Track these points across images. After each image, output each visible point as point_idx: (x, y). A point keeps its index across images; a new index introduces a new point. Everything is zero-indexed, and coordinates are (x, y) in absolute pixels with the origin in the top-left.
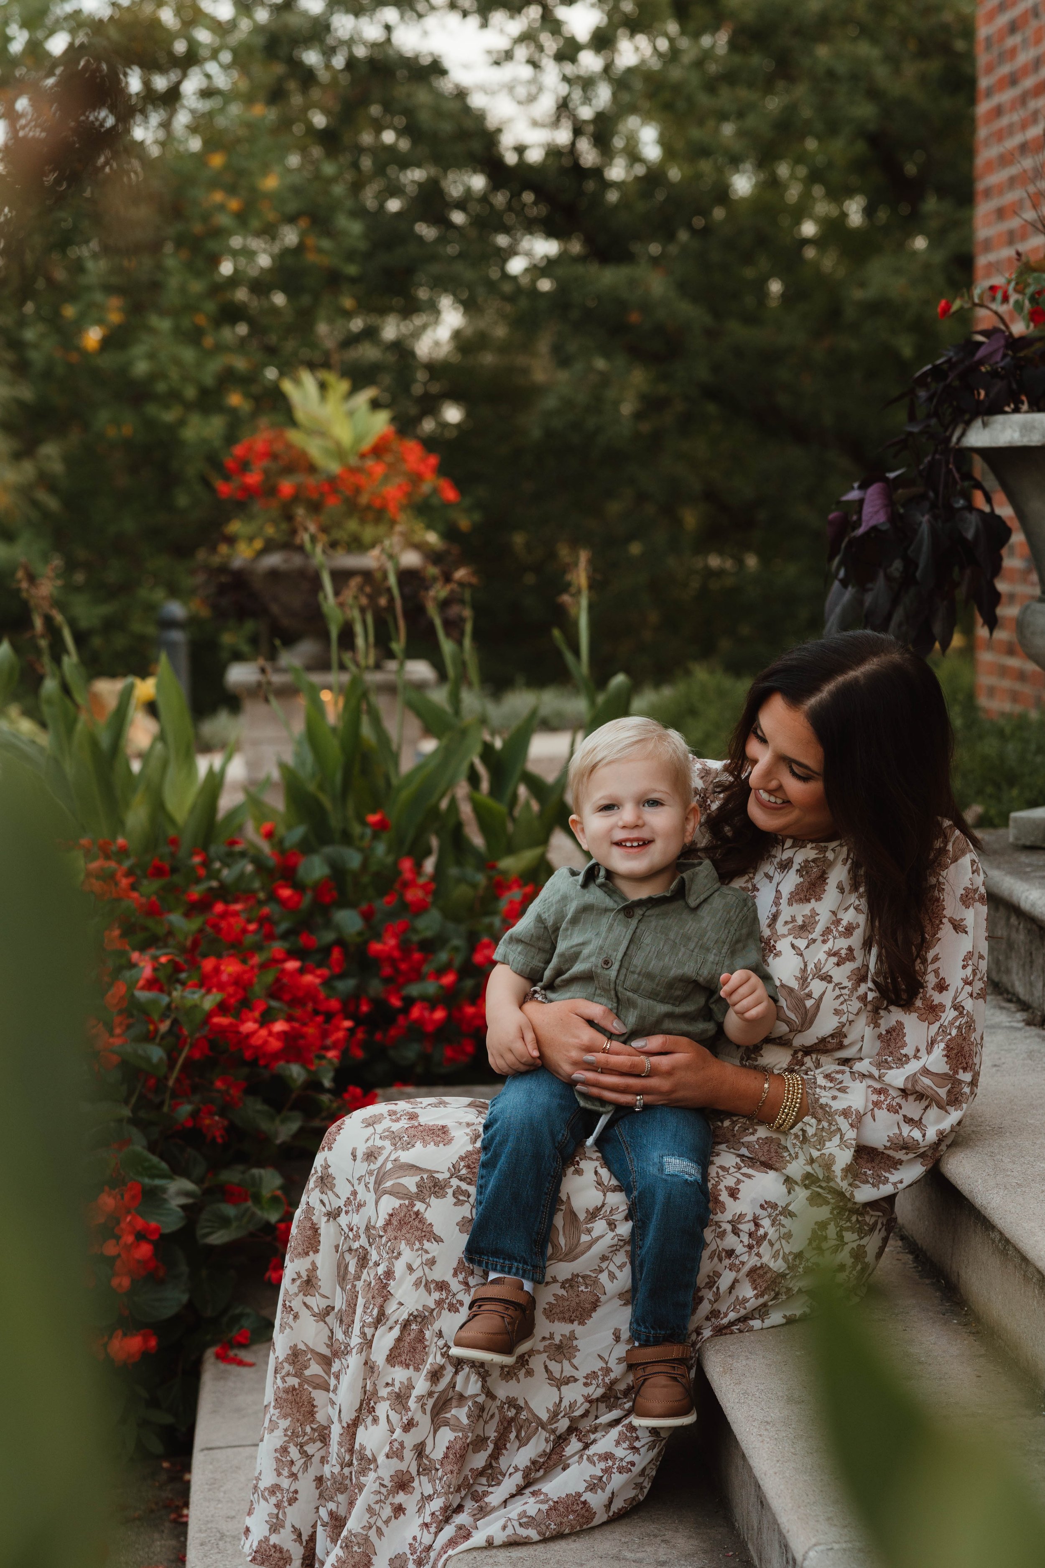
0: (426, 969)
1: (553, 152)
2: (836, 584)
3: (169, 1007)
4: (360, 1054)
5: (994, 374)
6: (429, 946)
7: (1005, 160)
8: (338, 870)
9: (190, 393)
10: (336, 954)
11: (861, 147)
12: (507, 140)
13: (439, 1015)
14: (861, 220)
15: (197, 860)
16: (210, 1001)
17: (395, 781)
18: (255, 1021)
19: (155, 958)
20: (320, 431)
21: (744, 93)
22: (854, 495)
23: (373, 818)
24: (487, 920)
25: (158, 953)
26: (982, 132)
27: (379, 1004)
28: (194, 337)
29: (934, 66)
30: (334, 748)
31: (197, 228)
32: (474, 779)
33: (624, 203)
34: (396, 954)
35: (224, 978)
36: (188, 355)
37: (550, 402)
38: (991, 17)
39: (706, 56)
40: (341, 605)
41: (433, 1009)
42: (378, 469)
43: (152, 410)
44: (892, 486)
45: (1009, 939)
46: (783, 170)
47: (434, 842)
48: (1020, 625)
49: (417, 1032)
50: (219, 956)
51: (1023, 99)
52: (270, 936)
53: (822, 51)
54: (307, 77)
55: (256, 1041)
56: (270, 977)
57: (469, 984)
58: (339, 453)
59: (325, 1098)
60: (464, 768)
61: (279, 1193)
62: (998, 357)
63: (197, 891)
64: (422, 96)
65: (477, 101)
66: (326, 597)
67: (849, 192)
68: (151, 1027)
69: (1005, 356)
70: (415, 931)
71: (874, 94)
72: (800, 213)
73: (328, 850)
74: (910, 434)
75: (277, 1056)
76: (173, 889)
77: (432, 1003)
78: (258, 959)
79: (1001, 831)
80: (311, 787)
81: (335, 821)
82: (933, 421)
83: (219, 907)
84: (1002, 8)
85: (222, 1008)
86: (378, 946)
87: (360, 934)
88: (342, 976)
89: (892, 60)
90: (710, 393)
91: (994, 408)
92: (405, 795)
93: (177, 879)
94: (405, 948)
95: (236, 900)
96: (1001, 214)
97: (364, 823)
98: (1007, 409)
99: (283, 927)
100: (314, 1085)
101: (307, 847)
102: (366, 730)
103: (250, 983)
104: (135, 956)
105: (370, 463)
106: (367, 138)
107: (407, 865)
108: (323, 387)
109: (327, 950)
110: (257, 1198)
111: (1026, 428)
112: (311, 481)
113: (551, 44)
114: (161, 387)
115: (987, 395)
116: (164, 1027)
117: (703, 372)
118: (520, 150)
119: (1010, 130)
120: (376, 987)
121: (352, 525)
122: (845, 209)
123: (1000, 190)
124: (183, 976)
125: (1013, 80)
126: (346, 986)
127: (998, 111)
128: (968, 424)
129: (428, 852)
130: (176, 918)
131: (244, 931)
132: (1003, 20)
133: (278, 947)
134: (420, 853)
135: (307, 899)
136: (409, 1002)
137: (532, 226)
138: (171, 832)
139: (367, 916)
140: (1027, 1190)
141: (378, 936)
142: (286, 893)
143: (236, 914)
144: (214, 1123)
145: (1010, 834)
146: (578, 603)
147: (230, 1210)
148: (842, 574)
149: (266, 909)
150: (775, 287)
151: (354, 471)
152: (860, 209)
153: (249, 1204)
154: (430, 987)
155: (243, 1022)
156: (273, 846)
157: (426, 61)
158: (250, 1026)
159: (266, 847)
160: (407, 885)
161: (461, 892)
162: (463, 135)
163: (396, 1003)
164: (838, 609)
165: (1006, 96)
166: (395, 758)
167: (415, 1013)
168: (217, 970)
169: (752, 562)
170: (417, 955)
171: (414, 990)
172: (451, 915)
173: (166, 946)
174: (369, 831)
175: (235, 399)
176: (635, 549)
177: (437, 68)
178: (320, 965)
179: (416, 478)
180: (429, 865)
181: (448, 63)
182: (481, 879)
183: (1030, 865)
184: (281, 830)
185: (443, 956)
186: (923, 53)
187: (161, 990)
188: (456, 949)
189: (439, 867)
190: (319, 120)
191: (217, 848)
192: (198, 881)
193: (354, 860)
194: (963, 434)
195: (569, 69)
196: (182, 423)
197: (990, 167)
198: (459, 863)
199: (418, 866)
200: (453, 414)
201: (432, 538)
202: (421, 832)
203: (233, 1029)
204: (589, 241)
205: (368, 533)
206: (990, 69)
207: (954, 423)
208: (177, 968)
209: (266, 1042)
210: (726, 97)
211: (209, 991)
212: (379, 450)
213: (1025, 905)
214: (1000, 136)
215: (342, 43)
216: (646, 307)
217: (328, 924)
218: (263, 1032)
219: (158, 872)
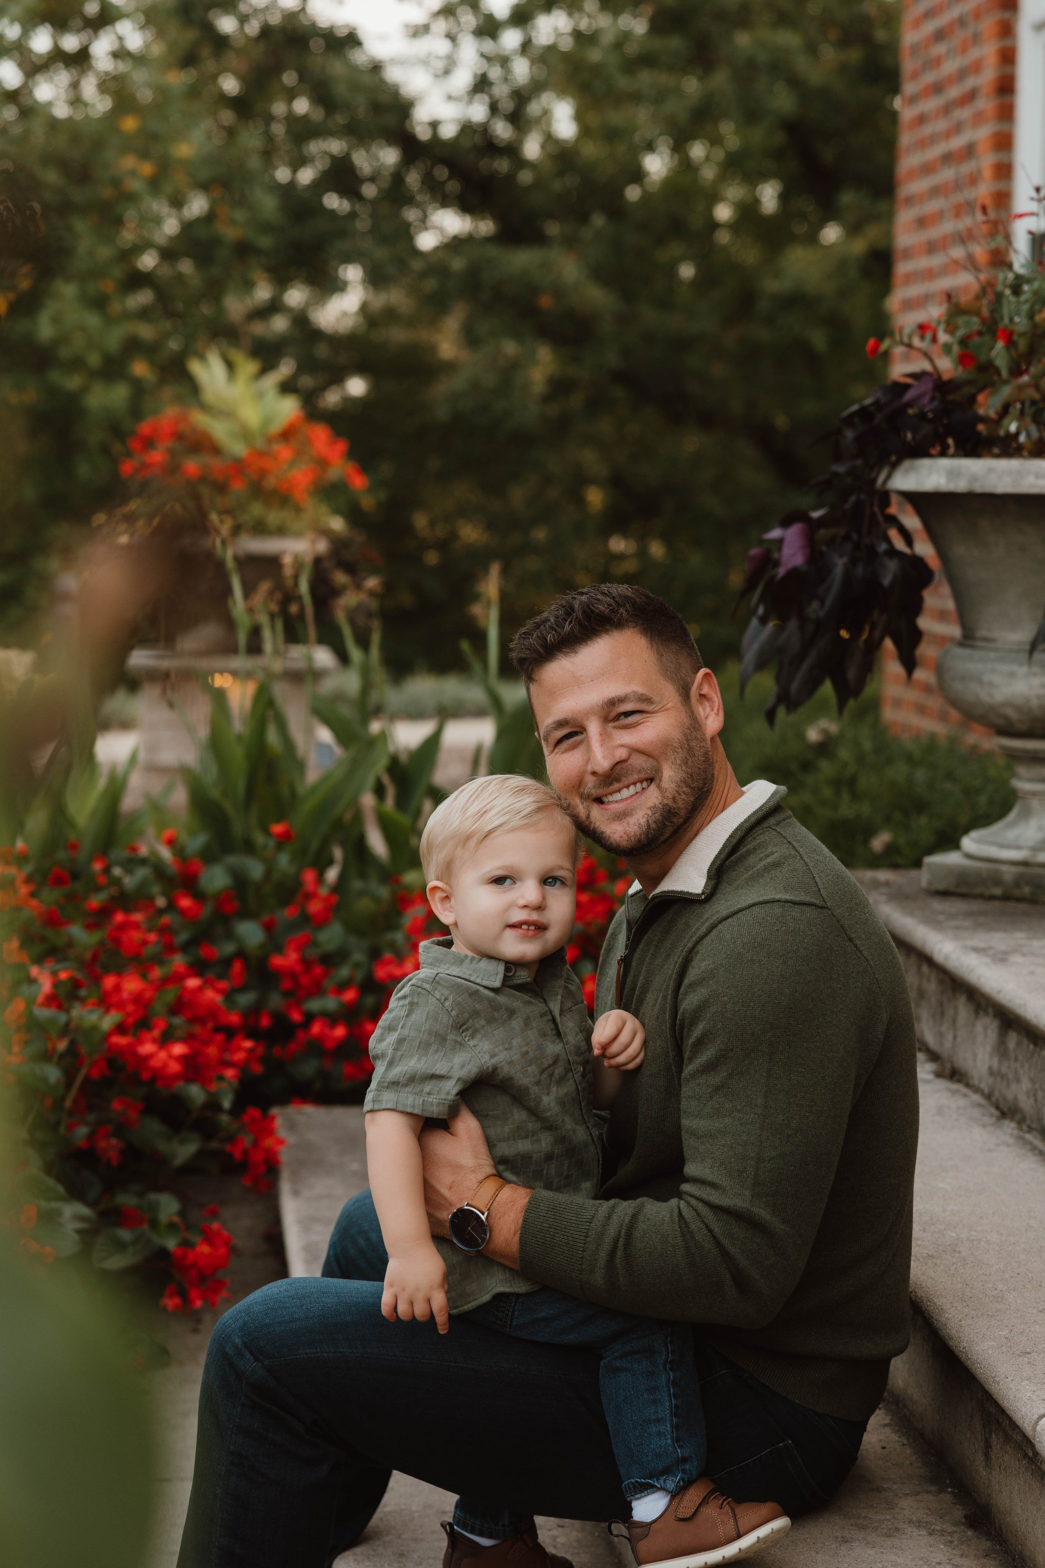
0: (328, 984)
1: (467, 128)
2: (755, 622)
3: (67, 1024)
4: (258, 1069)
5: (922, 416)
6: (330, 960)
7: (928, 169)
8: (240, 881)
9: (94, 359)
10: (237, 967)
11: (780, 138)
12: (422, 114)
13: (340, 1032)
14: (776, 207)
15: (97, 867)
16: (108, 1021)
17: (301, 790)
18: (154, 1041)
19: (55, 974)
20: (227, 413)
21: (664, 79)
22: (775, 533)
23: (277, 828)
24: (389, 936)
25: (58, 967)
26: (905, 139)
27: (280, 1018)
28: (99, 303)
29: (854, 55)
30: (238, 754)
31: (106, 192)
32: (379, 791)
33: (538, 184)
34: (298, 968)
35: (125, 995)
36: (93, 320)
37: (456, 383)
38: (918, 23)
39: (625, 37)
40: (251, 611)
41: (333, 1026)
42: (284, 452)
43: (56, 376)
44: (813, 527)
45: (920, 986)
46: (697, 151)
47: (338, 853)
48: (940, 670)
49: (317, 1048)
50: (119, 975)
51: (947, 109)
52: (170, 949)
53: (743, 40)
54: (221, 42)
55: (155, 1063)
56: (170, 994)
57: (370, 1001)
58: (245, 434)
59: (224, 1118)
60: (370, 781)
61: (177, 1219)
62: (926, 400)
63: (97, 900)
64: (336, 68)
65: (393, 75)
66: (235, 603)
67: (764, 176)
68: (50, 1045)
69: (932, 399)
70: (316, 944)
71: (794, 82)
72: (714, 198)
73: (233, 860)
74: (836, 474)
75: (177, 1077)
76: (72, 898)
77: (333, 1019)
78: (158, 973)
79: (913, 873)
80: (215, 793)
81: (237, 828)
82: (859, 462)
83: (119, 917)
84: (930, 14)
85: (120, 1029)
86: (278, 961)
87: (262, 947)
88: (242, 989)
89: (812, 49)
90: (620, 377)
91: (920, 451)
92: (308, 806)
93: (77, 887)
94: (306, 964)
95: (136, 909)
96: (922, 222)
97: (266, 831)
98: (933, 452)
99: (182, 937)
100: (213, 1105)
101: (209, 856)
102: (272, 737)
103: (150, 1001)
104: (34, 971)
105: (277, 447)
106: (279, 108)
107: (309, 877)
108: (230, 366)
109: (227, 962)
110: (154, 1224)
111: (952, 474)
112: (216, 463)
113: (468, 19)
114: (64, 353)
115: (914, 438)
116: (62, 1046)
117: (612, 358)
118: (434, 125)
119: (932, 140)
120: (276, 1001)
121: (257, 509)
122: (757, 193)
123: (920, 198)
124: (83, 992)
125: (937, 88)
126: (246, 999)
127: (921, 120)
128: (894, 466)
129: (330, 862)
130: (76, 931)
131: (145, 943)
132: (930, 27)
133: (179, 961)
134: (322, 862)
135: (207, 911)
136: (310, 1018)
137: (445, 202)
138: (72, 837)
139: (269, 927)
140: (938, 1262)
141: (279, 949)
142: (185, 903)
143: (136, 926)
144: (111, 1146)
145: (923, 877)
146: (487, 616)
147: (125, 1234)
148: (761, 610)
149: (167, 919)
150: (687, 271)
151: (262, 454)
152: (776, 195)
153: (146, 1227)
154: (330, 1003)
155: (140, 1042)
156: (174, 854)
157: (342, 33)
158: (147, 1048)
159: (166, 854)
160: (310, 896)
161: (364, 905)
162: (377, 108)
163: (296, 1017)
164: (756, 647)
165: (930, 105)
166: (300, 766)
167: (316, 1029)
168: (118, 988)
169: (657, 549)
170: (318, 970)
171: (314, 1005)
172: (353, 928)
173: (65, 959)
174: (272, 843)
175: (140, 369)
176: (540, 534)
177: (352, 40)
178: (221, 976)
179: (323, 463)
180: (332, 874)
181: (362, 35)
182: (384, 892)
183: (942, 913)
184: (183, 838)
185: (344, 972)
186: (844, 42)
187: (60, 1007)
188: (357, 965)
189: (343, 878)
190: (230, 85)
191: (120, 853)
192: (98, 889)
193: (256, 870)
194: (889, 477)
195: (488, 45)
196: (85, 390)
197: (912, 174)
198: (363, 875)
199: (320, 878)
200: (356, 387)
201: (337, 524)
202: (325, 844)
203: (131, 1050)
204: (501, 218)
205: (274, 517)
206: (915, 75)
207: (880, 464)
208: (77, 984)
209: (165, 1066)
210: (646, 79)
211: (107, 1011)
212: (287, 434)
213: (939, 957)
214: (923, 144)
215: (256, 11)
216: (558, 292)
217: (230, 935)
218: (163, 1055)
219: (58, 880)
